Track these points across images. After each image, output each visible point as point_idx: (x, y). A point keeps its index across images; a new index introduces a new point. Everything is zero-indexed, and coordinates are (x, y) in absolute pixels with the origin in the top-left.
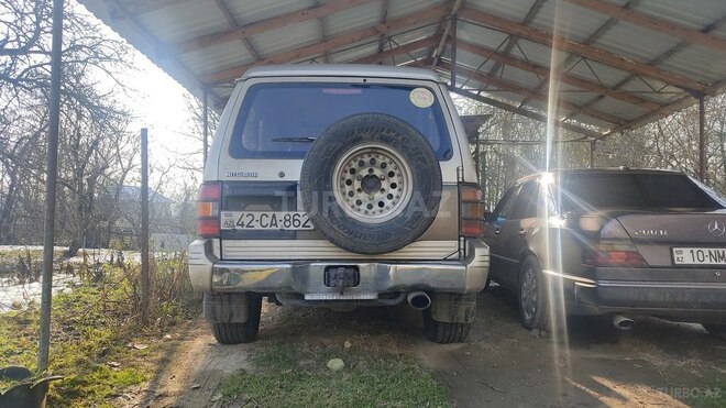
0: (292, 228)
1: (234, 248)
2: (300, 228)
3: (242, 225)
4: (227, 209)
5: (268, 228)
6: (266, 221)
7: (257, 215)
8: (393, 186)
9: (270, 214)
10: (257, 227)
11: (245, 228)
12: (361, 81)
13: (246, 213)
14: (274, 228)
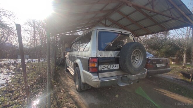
0: (114, 69)
1: (101, 75)
2: (116, 68)
3: (103, 69)
4: (100, 65)
5: (109, 69)
6: (109, 67)
7: (107, 66)
8: (137, 58)
9: (109, 65)
10: (107, 69)
11: (104, 69)
12: (120, 32)
13: (104, 66)
14: (110, 69)
